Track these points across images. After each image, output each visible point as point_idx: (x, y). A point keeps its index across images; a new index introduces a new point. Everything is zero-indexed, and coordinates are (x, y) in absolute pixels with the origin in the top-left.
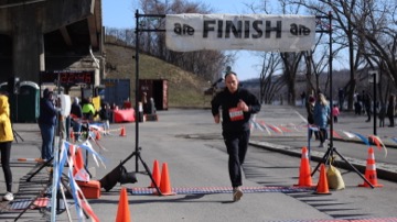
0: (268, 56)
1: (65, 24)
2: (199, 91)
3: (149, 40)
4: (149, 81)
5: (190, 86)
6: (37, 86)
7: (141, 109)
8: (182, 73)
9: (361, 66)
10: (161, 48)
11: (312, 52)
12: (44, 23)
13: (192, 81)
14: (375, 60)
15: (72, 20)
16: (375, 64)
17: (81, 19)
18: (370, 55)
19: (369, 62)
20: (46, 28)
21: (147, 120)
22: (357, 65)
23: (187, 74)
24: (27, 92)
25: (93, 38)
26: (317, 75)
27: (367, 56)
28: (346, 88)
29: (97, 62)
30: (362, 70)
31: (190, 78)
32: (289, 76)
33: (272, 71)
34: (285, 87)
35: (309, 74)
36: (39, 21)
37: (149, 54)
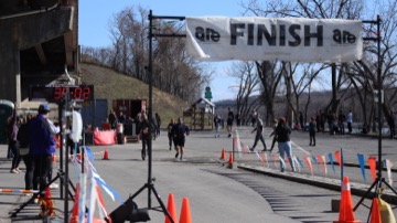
0: (245, 77)
1: (43, 40)
2: (177, 112)
3: (125, 60)
4: (127, 101)
5: (167, 107)
6: (13, 105)
7: (121, 130)
8: (159, 93)
9: (344, 86)
10: (138, 68)
11: (292, 73)
12: (20, 39)
13: (170, 102)
14: (359, 81)
15: (50, 36)
16: (359, 84)
17: (58, 35)
18: (353, 75)
19: (353, 82)
20: (22, 44)
21: (128, 142)
22: (339, 85)
23: (165, 94)
24: (3, 111)
25: (69, 57)
26: (297, 96)
27: (351, 76)
28: (327, 108)
29: (72, 82)
30: (345, 90)
31: (167, 98)
32: (268, 97)
33: (249, 92)
34: (263, 108)
35: (289, 94)
36: (16, 36)
37: (125, 73)
